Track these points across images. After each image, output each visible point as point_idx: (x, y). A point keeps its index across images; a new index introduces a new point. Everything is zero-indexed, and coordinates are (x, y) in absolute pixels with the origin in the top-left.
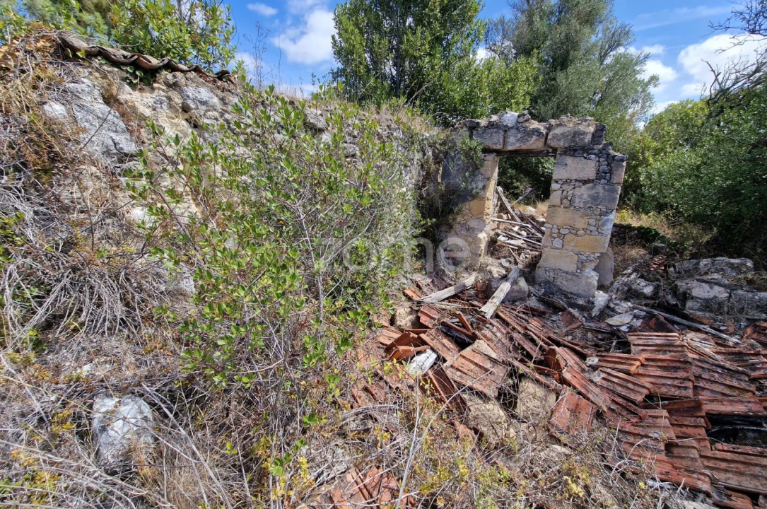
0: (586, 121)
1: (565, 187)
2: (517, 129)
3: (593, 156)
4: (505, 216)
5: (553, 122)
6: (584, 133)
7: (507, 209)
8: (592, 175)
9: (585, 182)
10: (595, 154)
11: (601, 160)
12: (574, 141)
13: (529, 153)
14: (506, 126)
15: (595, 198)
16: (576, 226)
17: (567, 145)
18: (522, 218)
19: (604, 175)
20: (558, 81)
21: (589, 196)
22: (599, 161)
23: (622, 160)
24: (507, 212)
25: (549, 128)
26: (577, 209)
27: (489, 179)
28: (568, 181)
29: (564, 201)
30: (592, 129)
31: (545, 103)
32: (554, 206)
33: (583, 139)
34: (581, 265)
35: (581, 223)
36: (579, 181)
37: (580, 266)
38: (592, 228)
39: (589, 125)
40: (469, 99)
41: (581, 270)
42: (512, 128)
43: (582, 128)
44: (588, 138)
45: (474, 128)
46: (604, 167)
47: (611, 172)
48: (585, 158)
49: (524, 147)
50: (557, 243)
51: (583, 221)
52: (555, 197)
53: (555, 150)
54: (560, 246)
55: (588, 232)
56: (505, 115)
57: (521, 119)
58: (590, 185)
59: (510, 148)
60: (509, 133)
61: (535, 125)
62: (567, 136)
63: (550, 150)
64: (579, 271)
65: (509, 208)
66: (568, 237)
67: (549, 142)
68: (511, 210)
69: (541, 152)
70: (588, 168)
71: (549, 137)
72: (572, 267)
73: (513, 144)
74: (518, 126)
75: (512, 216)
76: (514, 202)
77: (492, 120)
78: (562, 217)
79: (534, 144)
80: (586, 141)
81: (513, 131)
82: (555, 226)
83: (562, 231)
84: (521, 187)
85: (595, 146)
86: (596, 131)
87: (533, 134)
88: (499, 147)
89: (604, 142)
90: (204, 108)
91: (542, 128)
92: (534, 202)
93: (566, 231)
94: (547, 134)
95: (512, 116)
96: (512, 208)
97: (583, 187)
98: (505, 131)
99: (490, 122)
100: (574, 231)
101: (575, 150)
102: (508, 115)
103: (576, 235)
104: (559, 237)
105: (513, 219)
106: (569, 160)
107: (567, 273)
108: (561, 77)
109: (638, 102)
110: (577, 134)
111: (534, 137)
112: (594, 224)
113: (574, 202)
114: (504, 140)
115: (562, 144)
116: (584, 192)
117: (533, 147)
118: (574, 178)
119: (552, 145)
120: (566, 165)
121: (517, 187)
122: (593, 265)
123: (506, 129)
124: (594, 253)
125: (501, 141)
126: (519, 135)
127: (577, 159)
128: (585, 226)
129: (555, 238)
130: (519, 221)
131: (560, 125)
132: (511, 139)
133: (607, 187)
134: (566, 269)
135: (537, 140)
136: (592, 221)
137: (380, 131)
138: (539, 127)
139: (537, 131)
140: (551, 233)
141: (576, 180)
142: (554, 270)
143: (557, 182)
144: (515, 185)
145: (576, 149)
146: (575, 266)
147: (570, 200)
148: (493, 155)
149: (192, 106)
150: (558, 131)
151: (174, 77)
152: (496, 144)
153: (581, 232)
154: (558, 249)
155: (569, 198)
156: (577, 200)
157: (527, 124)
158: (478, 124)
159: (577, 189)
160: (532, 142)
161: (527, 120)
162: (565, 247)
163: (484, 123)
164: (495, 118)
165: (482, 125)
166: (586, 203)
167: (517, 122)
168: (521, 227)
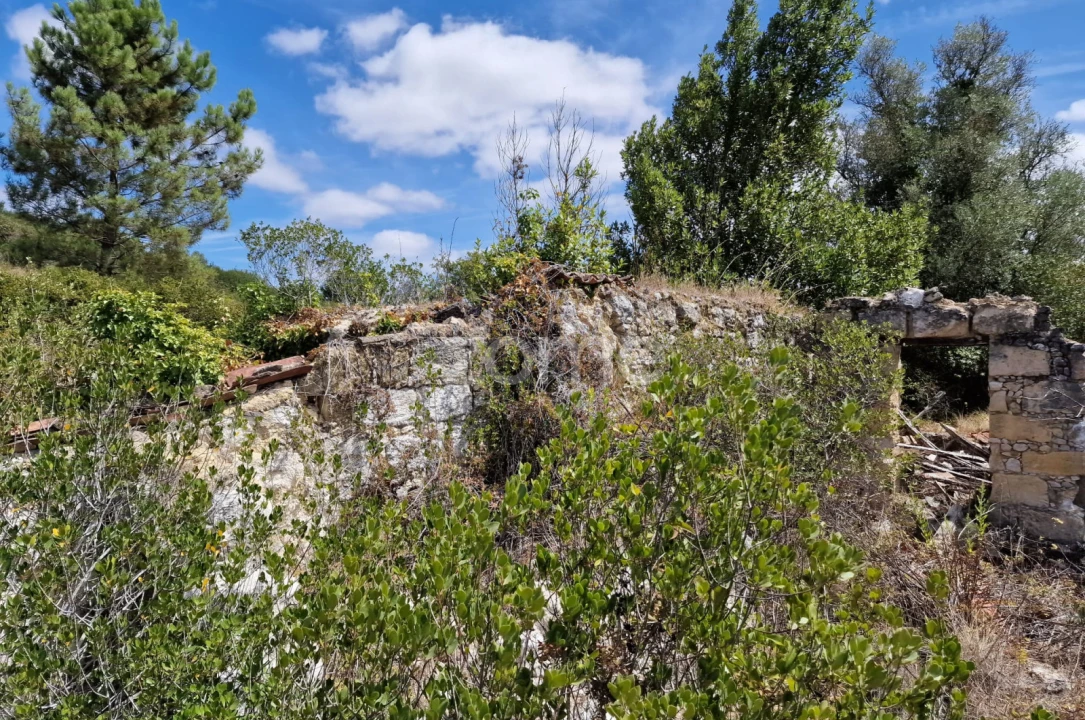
0: (1022, 301)
1: (1009, 385)
2: (926, 310)
3: (1041, 346)
4: (906, 439)
5: (976, 301)
6: (1023, 317)
7: (908, 428)
8: (1044, 370)
9: (1037, 379)
10: (1043, 343)
11: (1053, 350)
12: (1011, 327)
13: (946, 341)
14: (909, 307)
15: (1055, 400)
16: (1036, 439)
17: (1002, 331)
18: (938, 441)
19: (1062, 369)
20: (957, 215)
21: (1047, 397)
22: (1050, 352)
24: (909, 433)
25: (973, 310)
26: (1034, 415)
28: (1012, 378)
29: (1012, 405)
30: (1032, 312)
32: (998, 412)
33: (1023, 324)
34: (1055, 495)
35: (1042, 435)
36: (1029, 378)
37: (1053, 497)
38: (1060, 441)
39: (1027, 307)
40: (838, 265)
41: (1056, 503)
42: (918, 309)
43: (1018, 310)
44: (1029, 324)
45: (858, 308)
46: (1058, 359)
47: (1069, 364)
48: (1031, 348)
49: (940, 334)
50: (1013, 464)
51: (1045, 432)
52: (998, 400)
53: (986, 338)
54: (1019, 470)
55: (1055, 446)
56: (905, 293)
57: (930, 298)
58: (1045, 382)
59: (918, 335)
60: (915, 316)
61: (951, 305)
62: (1000, 320)
63: (979, 338)
64: (1053, 505)
65: (910, 424)
66: (1028, 456)
67: (976, 328)
68: (915, 430)
69: (965, 339)
70: (1037, 360)
71: (975, 321)
72: (1042, 500)
73: (922, 329)
74: (926, 307)
75: (918, 439)
76: (917, 417)
77: (886, 298)
78: (1013, 427)
79: (953, 329)
80: (1028, 326)
81: (920, 313)
82: (1005, 441)
83: (1018, 448)
84: (922, 390)
85: (1042, 333)
86: (1038, 314)
87: (951, 317)
88: (902, 334)
89: (1053, 327)
90: (625, 314)
91: (962, 310)
92: (950, 416)
93: (1023, 448)
94: (971, 318)
95: (915, 293)
96: (915, 424)
97: (1036, 386)
98: (908, 314)
99: (883, 301)
100: (1034, 446)
101: (1015, 339)
102: (909, 293)
103: (1039, 451)
104: (1014, 456)
105: (921, 443)
106: (1009, 351)
107: (1036, 509)
108: (962, 211)
110: (1012, 317)
111: (953, 322)
112: (1061, 435)
113: (1026, 406)
114: (908, 325)
115: (994, 330)
116: (1037, 394)
117: (953, 334)
118: (1021, 373)
119: (981, 331)
120: (1005, 357)
122: (1072, 494)
123: (909, 311)
124: (1069, 477)
125: (904, 326)
126: (930, 319)
127: (1021, 349)
128: (1049, 439)
129: (1008, 458)
130: (933, 448)
131: (988, 306)
132: (919, 324)
133: (1068, 385)
134: (1033, 502)
135: (956, 325)
136: (1058, 432)
137: (740, 319)
138: (958, 308)
139: (955, 314)
140: (1001, 451)
141: (1024, 377)
142: (1016, 506)
143: (996, 380)
145: (1015, 336)
146: (1046, 497)
147: (1021, 404)
149: (619, 314)
150: (986, 314)
151: (606, 289)
153: (1045, 448)
154: (1015, 473)
155: (1019, 401)
156: (1031, 404)
157: (940, 305)
158: (865, 302)
159: (1028, 389)
160: (950, 327)
161: (938, 300)
162: (1026, 470)
163: (873, 301)
164: (889, 296)
165: (871, 305)
166: (1043, 406)
167: (925, 302)
168: (940, 456)
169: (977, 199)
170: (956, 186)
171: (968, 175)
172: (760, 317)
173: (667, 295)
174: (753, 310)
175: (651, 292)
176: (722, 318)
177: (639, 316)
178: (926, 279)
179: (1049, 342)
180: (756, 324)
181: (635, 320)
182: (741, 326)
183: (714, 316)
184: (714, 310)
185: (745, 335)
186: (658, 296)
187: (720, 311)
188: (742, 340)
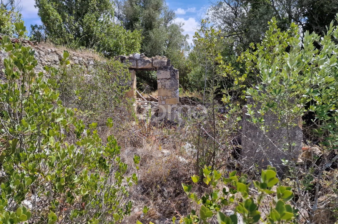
0: (164, 57)
1: (162, 81)
2: (141, 60)
3: (168, 70)
4: (139, 99)
5: (153, 57)
6: (164, 62)
7: (140, 96)
8: (169, 77)
12: (162, 65)
13: (147, 69)
14: (136, 59)
15: (172, 84)
17: (159, 66)
18: (147, 99)
19: (173, 76)
21: (170, 84)
22: (170, 72)
23: (177, 71)
24: (140, 97)
25: (152, 60)
26: (167, 89)
27: (133, 80)
28: (162, 79)
29: (163, 87)
30: (166, 61)
31: (146, 45)
32: (160, 89)
33: (164, 64)
35: (169, 94)
38: (173, 95)
39: (165, 59)
40: (117, 46)
42: (139, 60)
43: (163, 60)
44: (166, 64)
45: (123, 59)
46: (172, 74)
47: (175, 75)
48: (166, 71)
49: (145, 67)
50: (163, 102)
52: (159, 86)
53: (156, 68)
55: (172, 97)
56: (135, 55)
57: (142, 56)
58: (169, 80)
59: (140, 68)
60: (138, 62)
61: (147, 59)
62: (159, 63)
63: (154, 68)
65: (140, 95)
66: (167, 100)
67: (153, 65)
68: (141, 96)
69: (151, 69)
70: (167, 74)
71: (153, 63)
73: (140, 66)
74: (141, 59)
75: (143, 99)
76: (142, 93)
77: (130, 56)
78: (163, 92)
79: (148, 66)
82: (161, 96)
83: (165, 98)
84: (143, 85)
85: (168, 67)
86: (168, 61)
88: (135, 67)
89: (171, 65)
92: (151, 92)
94: (152, 62)
95: (138, 55)
96: (142, 95)
97: (168, 81)
98: (136, 61)
99: (130, 57)
100: (168, 97)
101: (162, 68)
102: (136, 54)
103: (169, 98)
104: (163, 100)
105: (143, 100)
106: (162, 71)
109: (183, 45)
110: (162, 62)
111: (148, 63)
114: (137, 65)
116: (168, 83)
117: (148, 67)
119: (155, 66)
120: (161, 73)
121: (141, 86)
123: (137, 60)
125: (136, 65)
126: (142, 63)
127: (164, 71)
128: (171, 95)
130: (146, 101)
131: (156, 59)
132: (140, 64)
133: (174, 80)
136: (172, 93)
137: (85, 61)
138: (149, 59)
139: (148, 61)
141: (165, 79)
143: (159, 80)
144: (140, 84)
147: (165, 86)
148: (133, 70)
150: (155, 61)
152: (133, 66)
153: (170, 97)
154: (164, 105)
156: (167, 86)
157: (144, 58)
158: (124, 57)
159: (166, 82)
160: (147, 65)
161: (144, 57)
162: (166, 103)
163: (127, 57)
164: (131, 55)
165: (126, 58)
166: (169, 86)
167: (141, 57)
168: (148, 103)
169: (154, 30)
170: (149, 26)
171: (151, 22)
172: (92, 61)
173: (53, 50)
174: (89, 59)
175: (46, 48)
176: (77, 61)
177: (41, 57)
178: (141, 51)
179: (171, 69)
180: (91, 63)
181: (39, 58)
182: (85, 64)
183: (74, 60)
184: (74, 58)
185: (87, 67)
186: (50, 50)
187: (77, 58)
188: (86, 69)
